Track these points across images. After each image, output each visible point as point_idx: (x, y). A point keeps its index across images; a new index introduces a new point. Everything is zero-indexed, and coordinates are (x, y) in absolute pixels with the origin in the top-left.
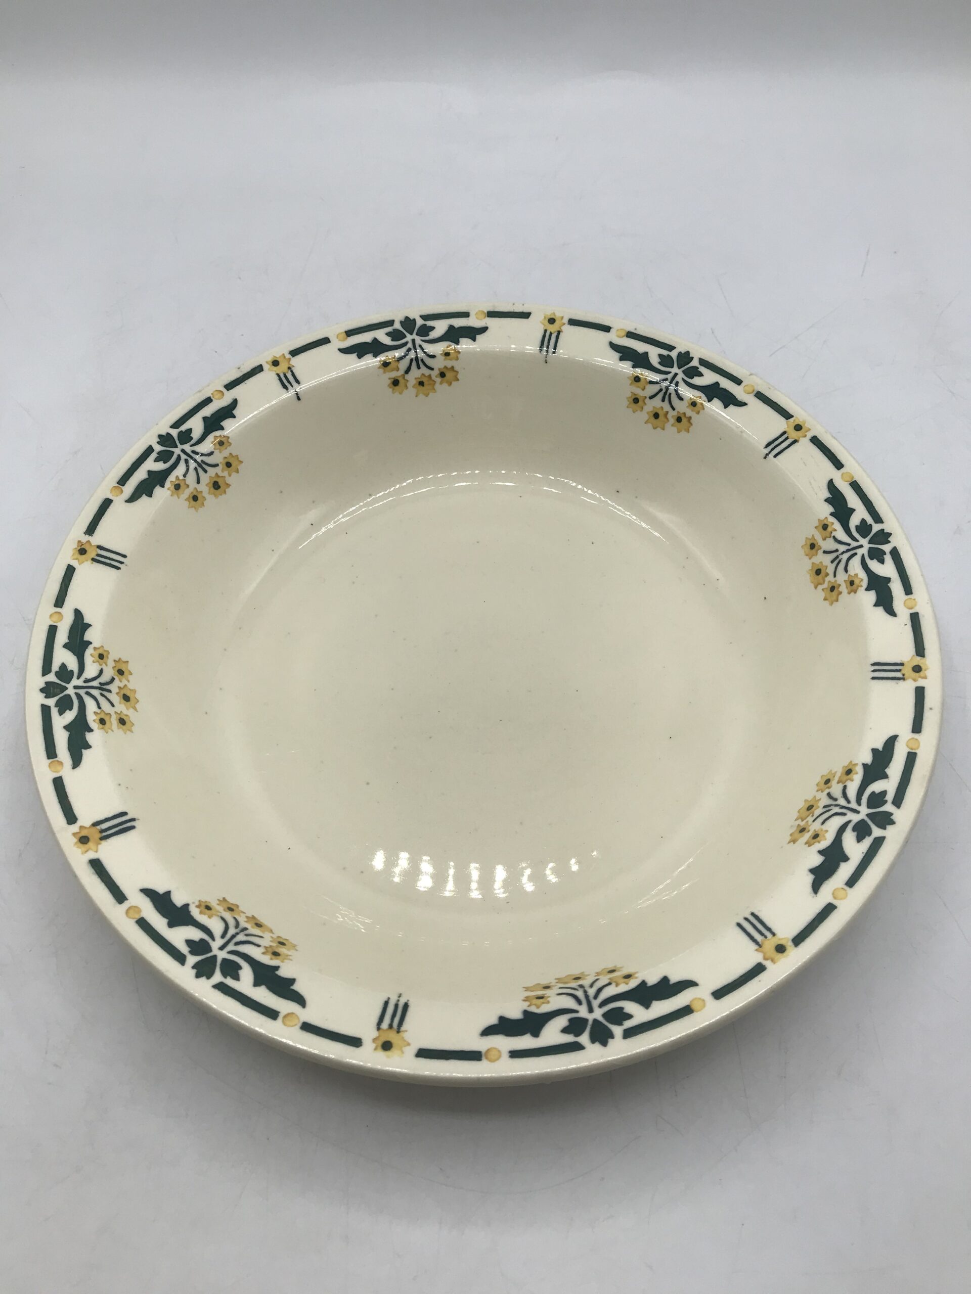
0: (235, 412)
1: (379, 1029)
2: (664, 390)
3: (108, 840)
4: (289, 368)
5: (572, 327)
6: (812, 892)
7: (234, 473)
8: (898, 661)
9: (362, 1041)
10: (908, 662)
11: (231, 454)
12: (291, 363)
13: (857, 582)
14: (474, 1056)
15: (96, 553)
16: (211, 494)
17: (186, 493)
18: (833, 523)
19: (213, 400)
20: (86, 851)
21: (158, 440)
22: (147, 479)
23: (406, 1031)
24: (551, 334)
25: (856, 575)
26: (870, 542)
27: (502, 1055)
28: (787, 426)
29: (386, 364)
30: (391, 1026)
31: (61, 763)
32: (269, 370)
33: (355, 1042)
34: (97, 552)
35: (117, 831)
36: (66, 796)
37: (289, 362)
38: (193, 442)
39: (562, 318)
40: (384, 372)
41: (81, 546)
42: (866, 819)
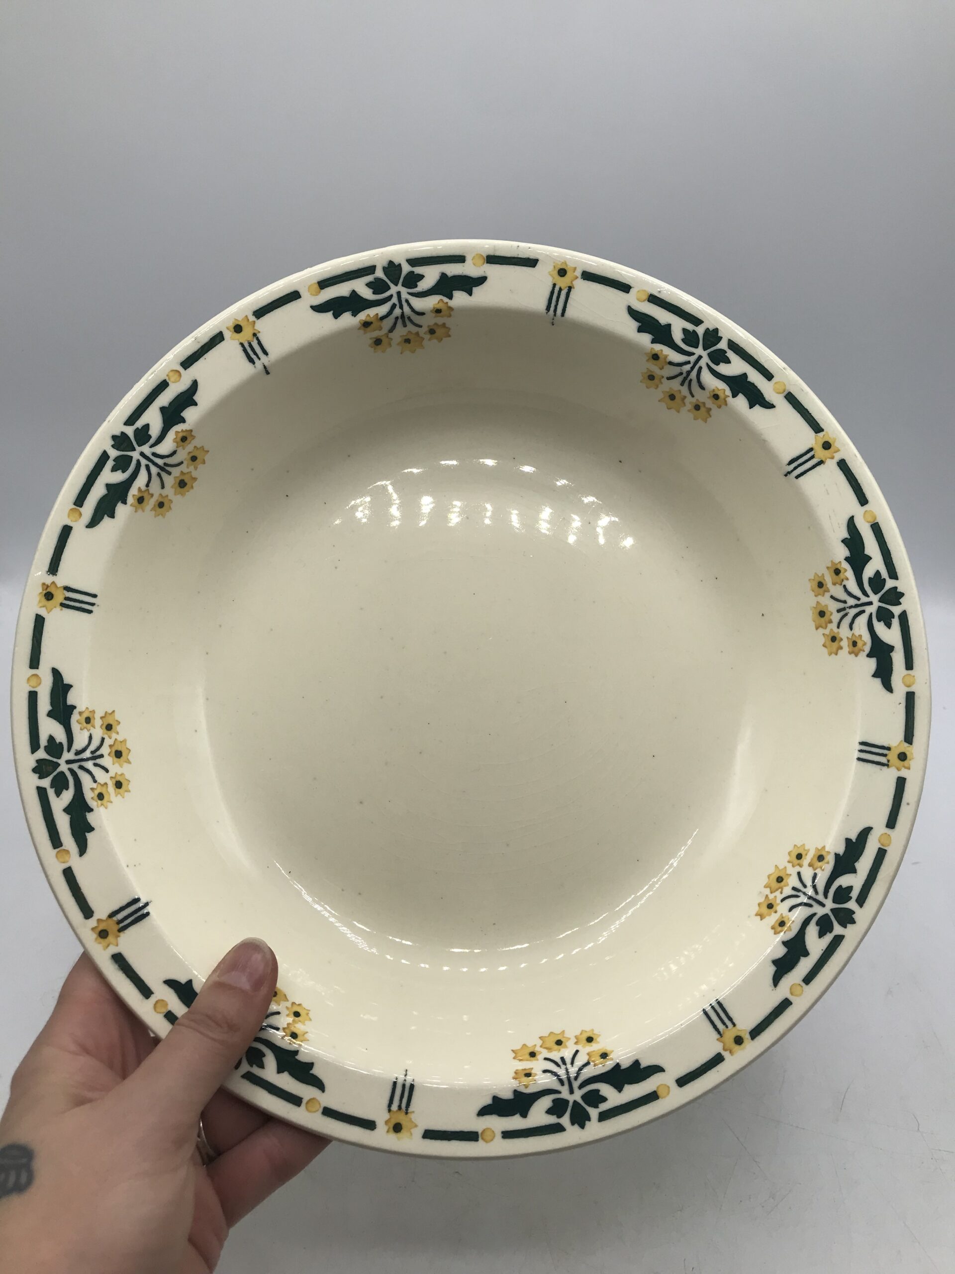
0: (195, 398)
1: (390, 1111)
2: (684, 375)
3: (125, 931)
4: (255, 335)
5: (586, 282)
6: (772, 984)
7: (201, 465)
8: (886, 745)
9: (377, 1124)
10: (895, 747)
11: (195, 447)
12: (255, 328)
13: (860, 644)
14: (471, 1136)
15: (64, 596)
16: (178, 494)
17: (151, 503)
18: (846, 570)
19: (169, 383)
20: (108, 946)
21: (113, 443)
22: (106, 495)
23: (413, 1112)
24: (560, 290)
25: (860, 636)
26: (880, 601)
27: (496, 1135)
28: (815, 443)
29: (366, 324)
30: (400, 1107)
31: (67, 852)
32: (232, 338)
33: (369, 1125)
34: (64, 594)
35: (133, 920)
36: (79, 889)
37: (254, 326)
38: (152, 441)
39: (575, 269)
40: (365, 333)
41: (46, 589)
42: (830, 914)
